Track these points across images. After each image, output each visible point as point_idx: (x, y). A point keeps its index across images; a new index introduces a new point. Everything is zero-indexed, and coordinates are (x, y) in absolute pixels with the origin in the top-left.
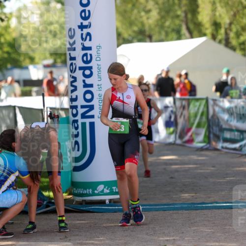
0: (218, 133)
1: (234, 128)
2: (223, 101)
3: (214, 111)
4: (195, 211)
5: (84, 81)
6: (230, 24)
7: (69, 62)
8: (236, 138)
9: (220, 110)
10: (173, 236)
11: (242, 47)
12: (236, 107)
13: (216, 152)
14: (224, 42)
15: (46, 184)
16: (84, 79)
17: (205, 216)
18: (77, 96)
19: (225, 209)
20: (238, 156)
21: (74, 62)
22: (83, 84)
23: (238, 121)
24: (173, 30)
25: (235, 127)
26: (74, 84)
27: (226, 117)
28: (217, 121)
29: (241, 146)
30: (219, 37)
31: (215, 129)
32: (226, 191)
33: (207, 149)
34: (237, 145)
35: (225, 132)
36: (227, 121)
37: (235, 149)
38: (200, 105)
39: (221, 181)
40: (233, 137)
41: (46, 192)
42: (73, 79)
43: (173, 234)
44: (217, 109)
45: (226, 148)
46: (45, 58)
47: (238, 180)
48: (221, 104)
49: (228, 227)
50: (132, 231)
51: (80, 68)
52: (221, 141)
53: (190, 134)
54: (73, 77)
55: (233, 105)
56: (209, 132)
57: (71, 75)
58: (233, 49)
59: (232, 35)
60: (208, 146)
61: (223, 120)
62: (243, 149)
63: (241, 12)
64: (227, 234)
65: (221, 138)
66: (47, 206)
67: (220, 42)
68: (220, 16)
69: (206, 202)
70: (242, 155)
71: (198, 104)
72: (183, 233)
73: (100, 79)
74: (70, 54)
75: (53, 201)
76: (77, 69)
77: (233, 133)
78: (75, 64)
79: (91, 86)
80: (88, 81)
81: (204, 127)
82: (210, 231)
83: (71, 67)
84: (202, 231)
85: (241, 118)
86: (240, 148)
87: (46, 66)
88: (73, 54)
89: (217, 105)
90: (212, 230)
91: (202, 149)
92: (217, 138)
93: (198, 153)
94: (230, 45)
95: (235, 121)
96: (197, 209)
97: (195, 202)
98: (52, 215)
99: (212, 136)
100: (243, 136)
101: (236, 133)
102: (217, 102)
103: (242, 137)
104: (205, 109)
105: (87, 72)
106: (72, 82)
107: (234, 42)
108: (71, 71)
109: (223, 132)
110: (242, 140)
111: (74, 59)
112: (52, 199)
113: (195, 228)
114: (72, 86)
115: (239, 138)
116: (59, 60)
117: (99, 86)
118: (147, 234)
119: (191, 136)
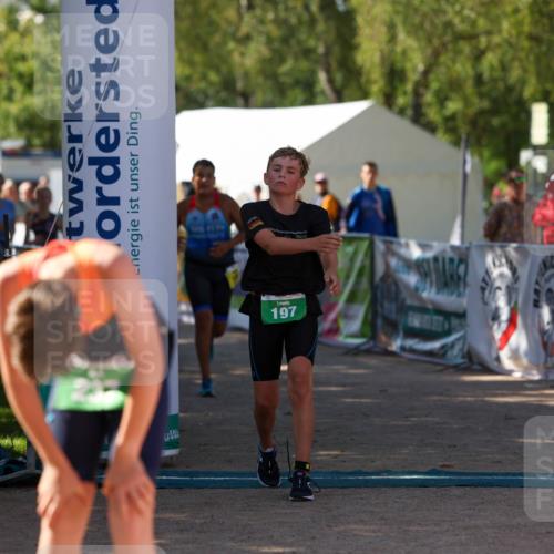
0: (393, 316)
1: (430, 306)
2: (407, 245)
3: (387, 265)
4: (340, 490)
5: (99, 190)
6: (426, 73)
7: (66, 147)
8: (434, 328)
9: (401, 263)
10: (291, 545)
11: (450, 124)
12: (436, 259)
13: (389, 358)
14: (410, 112)
15: (4, 420)
16: (100, 185)
17: (364, 502)
18: (82, 223)
19: (408, 486)
20: (439, 368)
21: (78, 146)
22: (97, 196)
23: (438, 291)
24: (297, 83)
25: (433, 303)
26: (76, 196)
27: (412, 279)
28: (393, 288)
29: (443, 347)
30: (401, 101)
31: (389, 308)
32: (411, 447)
33: (368, 352)
34: (435, 345)
35: (411, 313)
36: (417, 289)
37: (430, 353)
38: (356, 252)
39: (400, 423)
40: (427, 326)
41: (5, 437)
42: (74, 186)
43: (291, 540)
44: (393, 262)
45: (412, 351)
46: (6, 137)
47: (438, 424)
48: (403, 251)
49: (415, 528)
50: (199, 532)
51: (92, 161)
52: (401, 334)
53: (332, 316)
54: (75, 181)
55: (430, 254)
56: (375, 314)
57: (70, 176)
58: (431, 128)
59: (428, 97)
60: (372, 343)
61: (407, 286)
62: (449, 354)
63: (450, 46)
64: (413, 544)
65: (401, 327)
66: (7, 471)
67: (401, 112)
68: (404, 53)
69: (364, 470)
70: (447, 367)
71: (350, 249)
72: (314, 538)
73: (135, 187)
74: (69, 127)
75: (20, 459)
76: (85, 161)
77: (427, 317)
78: (80, 151)
79: (116, 201)
80: (109, 191)
81: (362, 302)
82: (373, 535)
83: (72, 157)
84: (355, 535)
85: (446, 285)
86: (442, 352)
87: (9, 154)
88: (76, 129)
89: (394, 254)
90: (380, 534)
91: (355, 351)
92: (393, 327)
93: (349, 359)
94: (423, 120)
95: (434, 290)
96: (345, 485)
97: (342, 470)
98: (18, 491)
99: (379, 322)
100: (450, 324)
101: (435, 317)
102: (395, 247)
103: (446, 326)
104: (367, 263)
105: (108, 171)
106: (72, 192)
107: (433, 114)
108: (72, 167)
109: (406, 315)
110: (448, 333)
111: (78, 139)
112: (18, 454)
113: (342, 528)
114: (72, 199)
115: (440, 330)
116: (36, 141)
117: (134, 203)
118: (232, 539)
119: (335, 321)
